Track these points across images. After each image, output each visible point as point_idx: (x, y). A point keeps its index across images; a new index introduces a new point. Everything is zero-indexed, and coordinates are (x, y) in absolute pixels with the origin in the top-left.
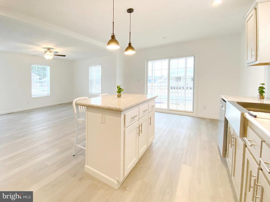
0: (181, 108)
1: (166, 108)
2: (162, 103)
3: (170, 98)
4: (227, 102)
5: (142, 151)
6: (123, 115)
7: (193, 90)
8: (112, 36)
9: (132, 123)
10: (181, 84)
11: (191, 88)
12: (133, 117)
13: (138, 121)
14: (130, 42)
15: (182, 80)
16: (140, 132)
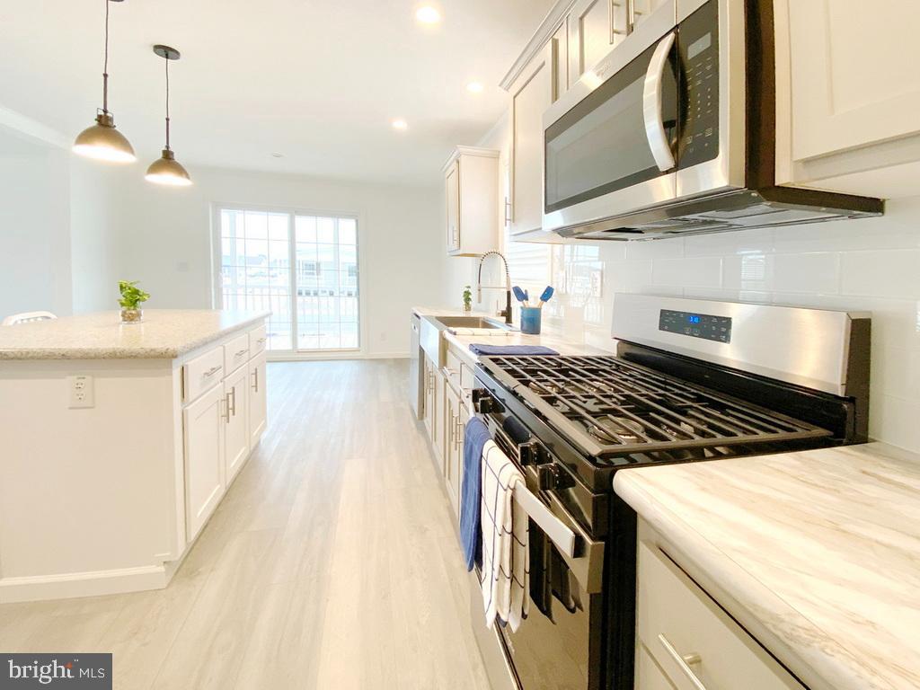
0: (330, 342)
1: (289, 347)
2: (274, 335)
3: (300, 318)
4: (422, 318)
5: (235, 464)
6: (179, 369)
7: (356, 300)
8: (100, 116)
9: (204, 390)
10: (324, 282)
11: (350, 295)
12: (208, 370)
13: (221, 384)
14: (168, 147)
15: (323, 272)
16: (231, 412)
